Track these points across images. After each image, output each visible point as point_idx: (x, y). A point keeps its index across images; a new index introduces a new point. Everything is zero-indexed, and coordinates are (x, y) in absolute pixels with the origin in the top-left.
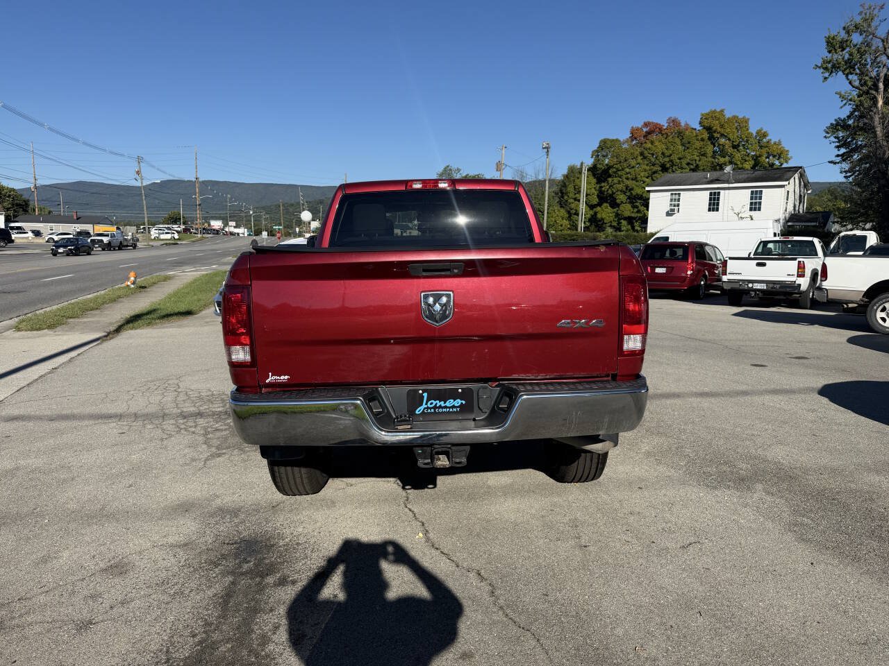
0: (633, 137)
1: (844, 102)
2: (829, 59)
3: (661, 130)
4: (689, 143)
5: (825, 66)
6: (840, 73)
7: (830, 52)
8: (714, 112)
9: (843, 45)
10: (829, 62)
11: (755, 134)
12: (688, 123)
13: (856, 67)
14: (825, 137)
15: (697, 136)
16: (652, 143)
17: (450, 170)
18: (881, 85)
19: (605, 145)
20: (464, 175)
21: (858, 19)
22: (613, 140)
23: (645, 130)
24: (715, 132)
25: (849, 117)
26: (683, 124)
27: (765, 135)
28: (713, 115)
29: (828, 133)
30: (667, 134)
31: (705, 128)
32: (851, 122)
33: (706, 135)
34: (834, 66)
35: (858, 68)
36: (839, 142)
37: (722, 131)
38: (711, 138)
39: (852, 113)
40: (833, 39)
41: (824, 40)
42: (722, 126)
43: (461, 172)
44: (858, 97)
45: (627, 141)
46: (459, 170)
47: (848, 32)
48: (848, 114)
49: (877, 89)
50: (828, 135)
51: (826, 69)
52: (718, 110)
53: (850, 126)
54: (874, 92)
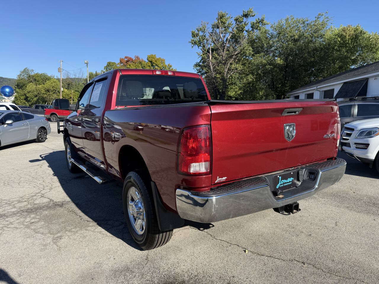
0: (121, 62)
1: (199, 56)
2: (193, 40)
3: (132, 61)
4: (144, 67)
5: (192, 42)
6: (197, 45)
7: (193, 37)
8: (152, 55)
9: (197, 35)
10: (193, 41)
11: (167, 66)
12: (143, 59)
13: (201, 44)
14: (194, 69)
15: (147, 64)
16: (130, 65)
17: (28, 70)
18: (210, 51)
19: (109, 64)
20: (36, 73)
21: (201, 27)
22: (113, 63)
23: (126, 60)
24: (153, 63)
25: (200, 62)
26: (141, 59)
27: (171, 66)
28: (152, 57)
29: (194, 67)
30: (135, 62)
31: (149, 61)
32: (201, 64)
33: (150, 64)
34: (195, 43)
35: (202, 44)
36: (198, 71)
37: (156, 63)
38: (152, 65)
39: (201, 61)
40: (194, 32)
41: (191, 33)
42: (156, 61)
43: (34, 71)
44: (203, 55)
45: (119, 64)
46: (33, 71)
47: (198, 31)
48: (200, 61)
49: (209, 52)
50: (194, 68)
51: (192, 43)
52: (154, 55)
53: (201, 65)
54: (208, 54)
